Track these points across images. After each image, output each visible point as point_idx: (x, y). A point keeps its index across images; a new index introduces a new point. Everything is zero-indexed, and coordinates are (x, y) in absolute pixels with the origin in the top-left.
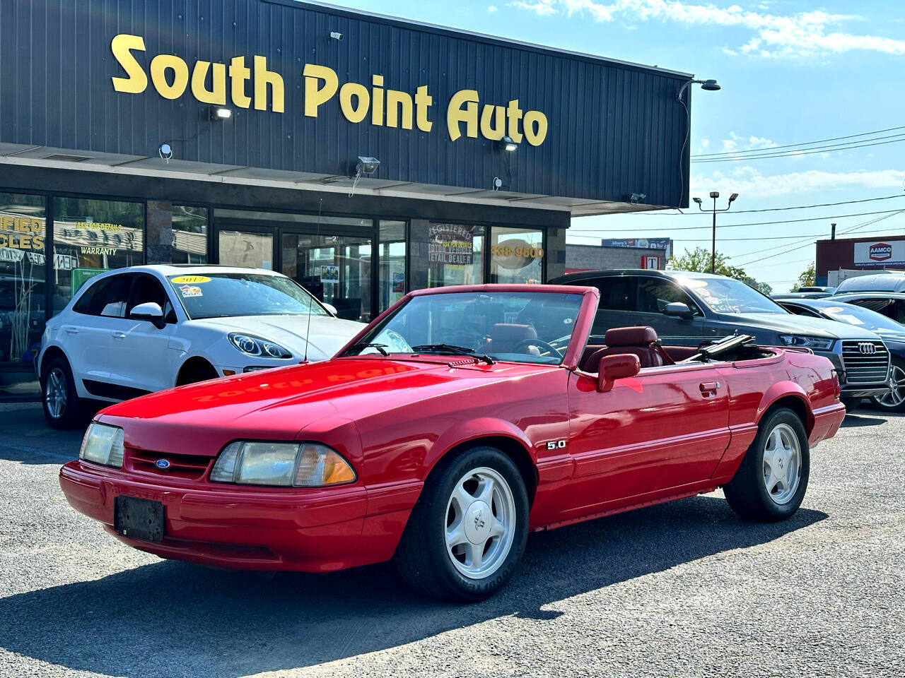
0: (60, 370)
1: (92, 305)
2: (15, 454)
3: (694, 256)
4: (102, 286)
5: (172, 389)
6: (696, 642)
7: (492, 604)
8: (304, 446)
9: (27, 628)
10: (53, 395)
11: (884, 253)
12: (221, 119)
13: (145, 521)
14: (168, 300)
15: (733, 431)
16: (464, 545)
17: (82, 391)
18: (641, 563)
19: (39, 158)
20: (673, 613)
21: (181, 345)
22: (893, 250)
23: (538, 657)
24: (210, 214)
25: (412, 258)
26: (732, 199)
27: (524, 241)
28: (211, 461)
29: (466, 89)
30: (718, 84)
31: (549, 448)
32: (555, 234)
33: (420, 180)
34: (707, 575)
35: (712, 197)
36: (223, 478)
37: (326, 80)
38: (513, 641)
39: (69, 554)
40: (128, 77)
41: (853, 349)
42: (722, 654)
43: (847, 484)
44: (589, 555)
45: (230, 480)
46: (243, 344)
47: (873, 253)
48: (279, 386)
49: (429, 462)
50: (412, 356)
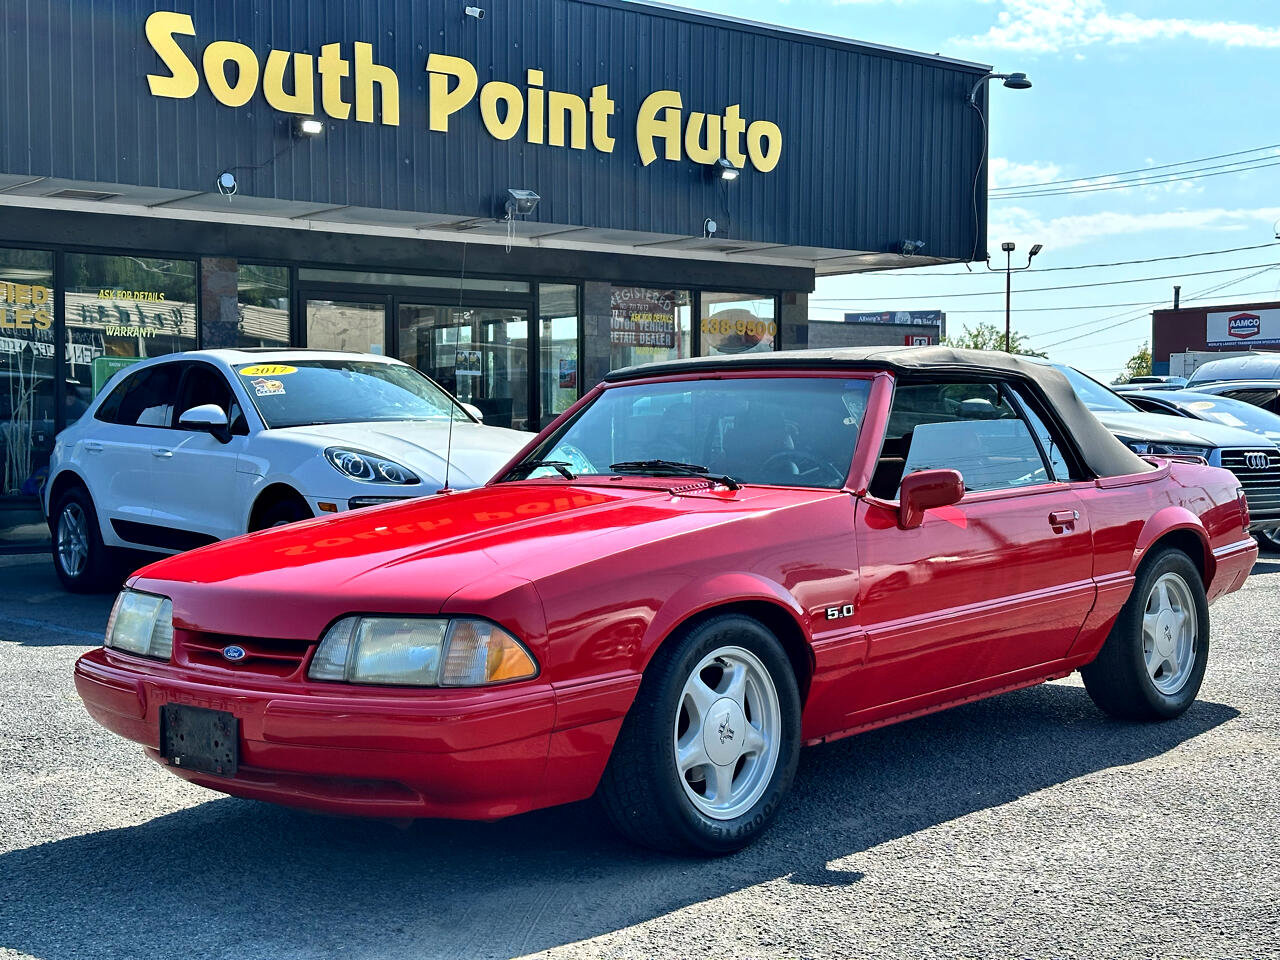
0: (78, 506)
1: (123, 409)
2: (12, 629)
3: (977, 336)
4: (136, 383)
5: (246, 537)
6: (1083, 919)
7: (749, 859)
8: (455, 622)
9: (27, 907)
10: (68, 542)
11: (1248, 327)
12: (308, 136)
13: (209, 745)
14: (235, 401)
15: (1099, 585)
16: (704, 767)
17: (110, 537)
18: (970, 790)
19: (41, 195)
20: (1035, 872)
21: (257, 467)
22: (1263, 323)
23: (836, 949)
24: (293, 275)
25: (587, 338)
26: (1033, 252)
27: (748, 312)
28: (310, 648)
29: (663, 90)
30: (1028, 78)
31: (830, 617)
32: (793, 301)
33: (597, 223)
34: (1076, 809)
35: (1004, 250)
36: (329, 674)
37: (460, 78)
38: (792, 921)
39: (92, 783)
40: (170, 75)
41: (1237, 462)
42: (1128, 940)
43: (1254, 661)
44: (888, 776)
45: (340, 677)
46: (347, 464)
47: (1233, 327)
48: (403, 529)
49: (650, 642)
50: (612, 479)
